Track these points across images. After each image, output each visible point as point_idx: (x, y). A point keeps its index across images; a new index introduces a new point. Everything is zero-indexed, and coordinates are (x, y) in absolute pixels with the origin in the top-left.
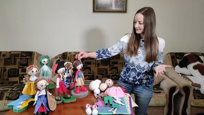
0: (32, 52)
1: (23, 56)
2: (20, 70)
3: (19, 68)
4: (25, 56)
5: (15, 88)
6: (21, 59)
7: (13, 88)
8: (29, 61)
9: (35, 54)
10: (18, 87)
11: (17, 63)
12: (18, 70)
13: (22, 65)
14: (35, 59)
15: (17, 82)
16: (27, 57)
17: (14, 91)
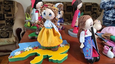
0: (13, 1)
1: (6, 4)
2: (5, 15)
3: (4, 13)
4: (7, 4)
5: (4, 28)
6: (5, 6)
7: (2, 29)
8: (11, 8)
9: (15, 2)
10: (6, 28)
11: (2, 9)
12: (4, 15)
13: (6, 11)
14: (16, 6)
15: (4, 24)
16: (9, 5)
17: (4, 31)
